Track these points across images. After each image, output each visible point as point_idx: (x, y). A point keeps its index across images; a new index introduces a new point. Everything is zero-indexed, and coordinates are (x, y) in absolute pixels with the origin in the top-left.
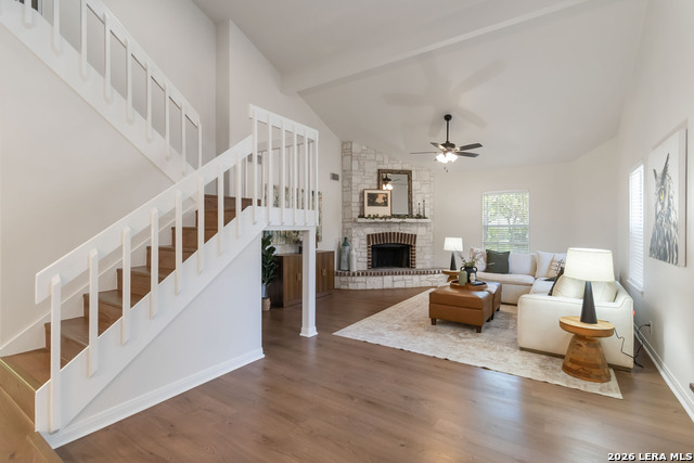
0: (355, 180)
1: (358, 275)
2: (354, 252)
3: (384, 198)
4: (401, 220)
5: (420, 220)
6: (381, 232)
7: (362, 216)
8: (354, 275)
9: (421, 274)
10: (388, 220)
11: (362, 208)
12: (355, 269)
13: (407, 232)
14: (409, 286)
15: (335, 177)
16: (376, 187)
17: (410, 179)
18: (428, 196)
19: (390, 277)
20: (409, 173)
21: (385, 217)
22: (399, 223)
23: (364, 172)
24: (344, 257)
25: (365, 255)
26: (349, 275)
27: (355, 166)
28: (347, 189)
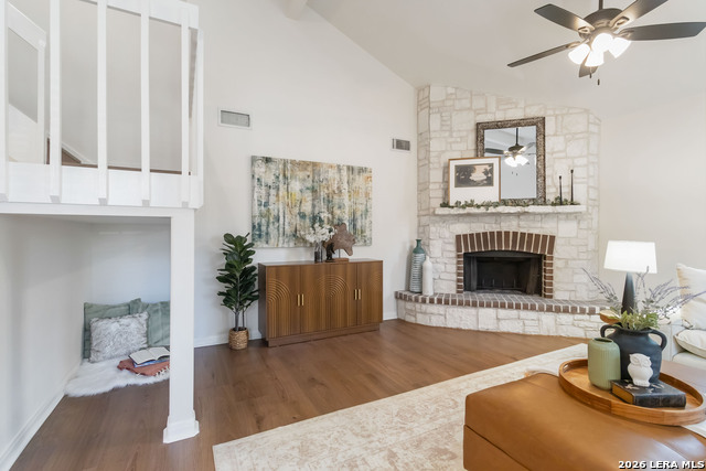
0: (435, 146)
1: (432, 301)
2: (428, 264)
3: (486, 173)
4: (518, 209)
5: (559, 209)
6: (481, 231)
7: (445, 205)
8: (424, 301)
9: (558, 310)
10: (491, 210)
11: (446, 192)
12: (429, 291)
13: (535, 232)
14: (532, 330)
15: (401, 145)
16: (472, 154)
17: (541, 134)
19: (491, 312)
20: (539, 123)
21: (487, 205)
22: (518, 215)
23: (451, 131)
24: (415, 271)
25: (453, 268)
26: (417, 300)
27: (435, 124)
28: (423, 164)
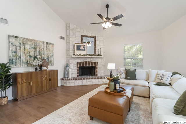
0: (71, 39)
1: (71, 79)
2: (70, 70)
3: (84, 47)
4: (91, 56)
5: (99, 56)
6: (83, 61)
7: (74, 55)
8: (69, 80)
9: (99, 78)
10: (85, 56)
11: (74, 51)
12: (70, 77)
13: (94, 61)
14: (94, 83)
15: (62, 38)
16: (80, 43)
17: (95, 40)
18: (102, 47)
19: (85, 80)
20: (94, 37)
21: (84, 55)
22: (91, 58)
23: (75, 36)
24: (66, 72)
25: (76, 71)
26: (67, 80)
27: (71, 33)
28: (68, 43)
